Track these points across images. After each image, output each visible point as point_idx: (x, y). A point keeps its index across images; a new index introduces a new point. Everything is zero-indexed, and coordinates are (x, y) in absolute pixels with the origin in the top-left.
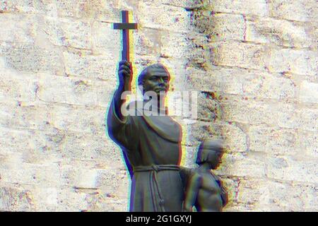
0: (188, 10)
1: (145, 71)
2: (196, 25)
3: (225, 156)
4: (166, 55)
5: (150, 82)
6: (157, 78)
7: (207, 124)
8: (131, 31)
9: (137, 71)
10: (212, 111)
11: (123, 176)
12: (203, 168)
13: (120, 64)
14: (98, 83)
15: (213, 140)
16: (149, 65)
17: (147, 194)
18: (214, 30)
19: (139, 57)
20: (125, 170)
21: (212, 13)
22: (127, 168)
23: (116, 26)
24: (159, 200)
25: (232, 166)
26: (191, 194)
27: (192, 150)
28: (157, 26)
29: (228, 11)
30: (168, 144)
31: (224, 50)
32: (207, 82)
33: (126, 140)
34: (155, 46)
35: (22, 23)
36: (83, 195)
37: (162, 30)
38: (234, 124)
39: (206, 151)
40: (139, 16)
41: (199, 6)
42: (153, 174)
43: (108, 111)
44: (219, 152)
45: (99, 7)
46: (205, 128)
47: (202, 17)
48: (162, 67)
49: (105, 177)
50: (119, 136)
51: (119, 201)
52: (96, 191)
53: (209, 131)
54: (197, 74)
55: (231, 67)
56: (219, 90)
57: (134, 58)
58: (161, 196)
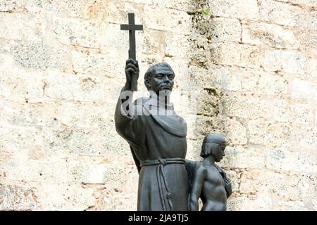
0: (189, 14)
1: (151, 70)
2: (197, 28)
3: (227, 149)
4: (170, 54)
5: (156, 80)
6: (163, 75)
7: (209, 119)
8: (137, 32)
9: (143, 69)
10: (214, 107)
11: (130, 170)
12: (208, 161)
13: (127, 63)
14: (106, 80)
15: (216, 134)
16: (154, 63)
17: (154, 188)
18: (214, 32)
19: (145, 56)
20: (132, 164)
21: (212, 17)
22: (134, 163)
23: (123, 27)
24: (166, 193)
25: (234, 158)
26: (196, 186)
27: (196, 144)
28: (162, 28)
29: (226, 15)
30: (174, 138)
31: (223, 51)
32: (209, 80)
33: (133, 135)
34: (160, 46)
35: (32, 23)
36: (90, 190)
37: (166, 31)
38: (234, 118)
39: (210, 145)
40: (144, 18)
41: (199, 10)
42: (160, 168)
43: (115, 107)
44: (222, 145)
45: (106, 9)
46: (208, 122)
47: (203, 20)
48: (167, 66)
49: (112, 172)
50: (126, 132)
51: (126, 196)
52: (104, 186)
53: (212, 125)
54: (200, 72)
55: (231, 66)
56: (220, 87)
57: (140, 57)
58: (168, 189)
